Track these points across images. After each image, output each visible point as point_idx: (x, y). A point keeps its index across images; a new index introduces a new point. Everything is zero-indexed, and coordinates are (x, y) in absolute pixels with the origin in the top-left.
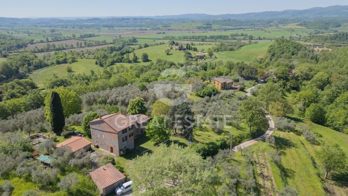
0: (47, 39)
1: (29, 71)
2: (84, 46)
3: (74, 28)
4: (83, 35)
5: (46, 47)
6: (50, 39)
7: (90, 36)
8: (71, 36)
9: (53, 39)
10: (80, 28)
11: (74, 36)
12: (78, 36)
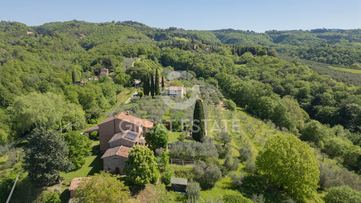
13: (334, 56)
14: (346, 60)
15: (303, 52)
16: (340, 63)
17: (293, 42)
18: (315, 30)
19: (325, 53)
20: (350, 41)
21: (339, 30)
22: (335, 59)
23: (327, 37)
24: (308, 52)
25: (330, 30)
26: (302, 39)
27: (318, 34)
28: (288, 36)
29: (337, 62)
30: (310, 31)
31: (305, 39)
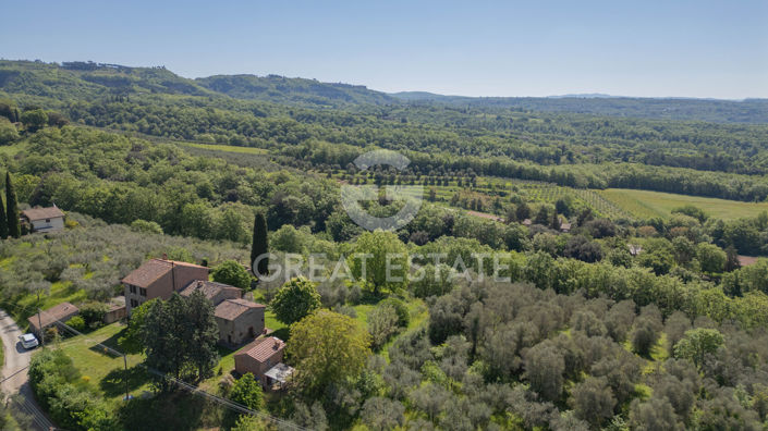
13: (150, 121)
14: (174, 128)
15: (80, 111)
16: (166, 134)
17: (35, 87)
18: (71, 64)
19: (129, 115)
20: (153, 91)
21: (120, 67)
22: (154, 127)
23: (104, 81)
24: (92, 112)
25: (104, 67)
26: (54, 84)
27: (83, 73)
28: (16, 73)
29: (160, 132)
30: (61, 65)
31: (60, 83)
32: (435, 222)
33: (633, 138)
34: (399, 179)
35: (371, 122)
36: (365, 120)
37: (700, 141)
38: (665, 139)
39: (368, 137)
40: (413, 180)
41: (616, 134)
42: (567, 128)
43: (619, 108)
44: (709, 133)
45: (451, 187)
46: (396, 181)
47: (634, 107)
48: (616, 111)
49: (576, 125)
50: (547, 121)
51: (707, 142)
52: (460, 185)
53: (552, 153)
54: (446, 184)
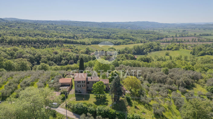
0: (176, 36)
1: (150, 51)
2: (197, 41)
3: (200, 29)
4: (202, 34)
5: (172, 40)
6: (178, 36)
7: (208, 35)
8: (193, 34)
9: (180, 36)
10: (204, 30)
11: (195, 34)
12: (198, 34)
32: (74, 57)
33: (85, 32)
34: (41, 47)
35: (7, 28)
36: (4, 28)
37: (100, 32)
38: (92, 32)
39: (14, 34)
40: (45, 46)
41: (81, 31)
42: (68, 29)
43: (77, 24)
44: (100, 30)
45: (57, 48)
46: (40, 47)
47: (80, 24)
48: (76, 25)
49: (70, 29)
50: (62, 27)
51: (101, 32)
52: (59, 47)
53: (72, 36)
54: (55, 47)
